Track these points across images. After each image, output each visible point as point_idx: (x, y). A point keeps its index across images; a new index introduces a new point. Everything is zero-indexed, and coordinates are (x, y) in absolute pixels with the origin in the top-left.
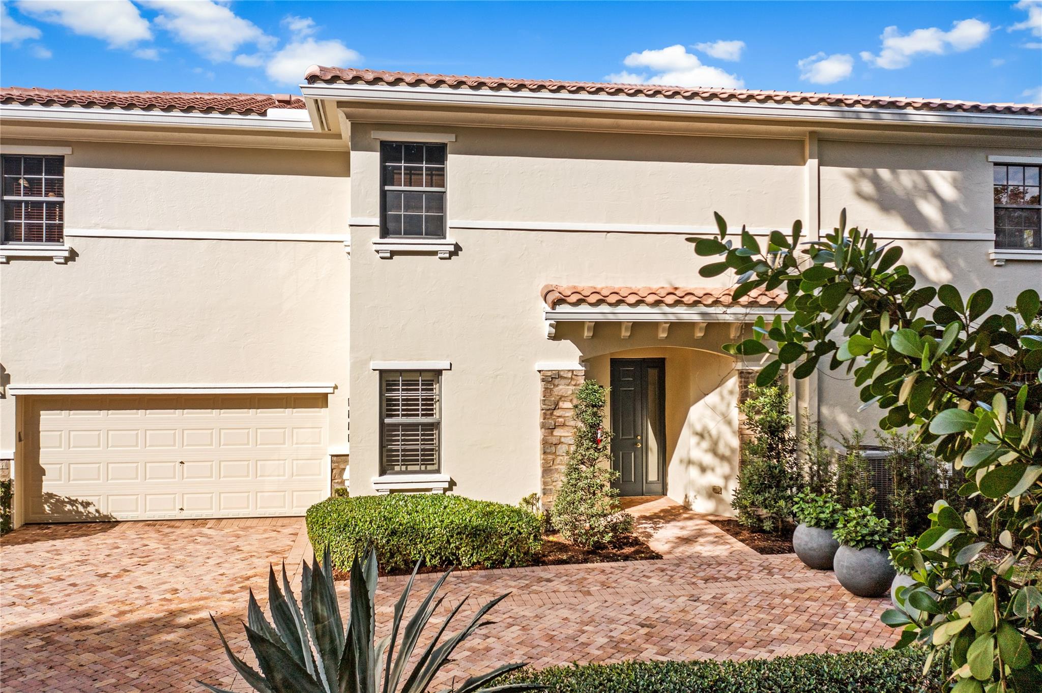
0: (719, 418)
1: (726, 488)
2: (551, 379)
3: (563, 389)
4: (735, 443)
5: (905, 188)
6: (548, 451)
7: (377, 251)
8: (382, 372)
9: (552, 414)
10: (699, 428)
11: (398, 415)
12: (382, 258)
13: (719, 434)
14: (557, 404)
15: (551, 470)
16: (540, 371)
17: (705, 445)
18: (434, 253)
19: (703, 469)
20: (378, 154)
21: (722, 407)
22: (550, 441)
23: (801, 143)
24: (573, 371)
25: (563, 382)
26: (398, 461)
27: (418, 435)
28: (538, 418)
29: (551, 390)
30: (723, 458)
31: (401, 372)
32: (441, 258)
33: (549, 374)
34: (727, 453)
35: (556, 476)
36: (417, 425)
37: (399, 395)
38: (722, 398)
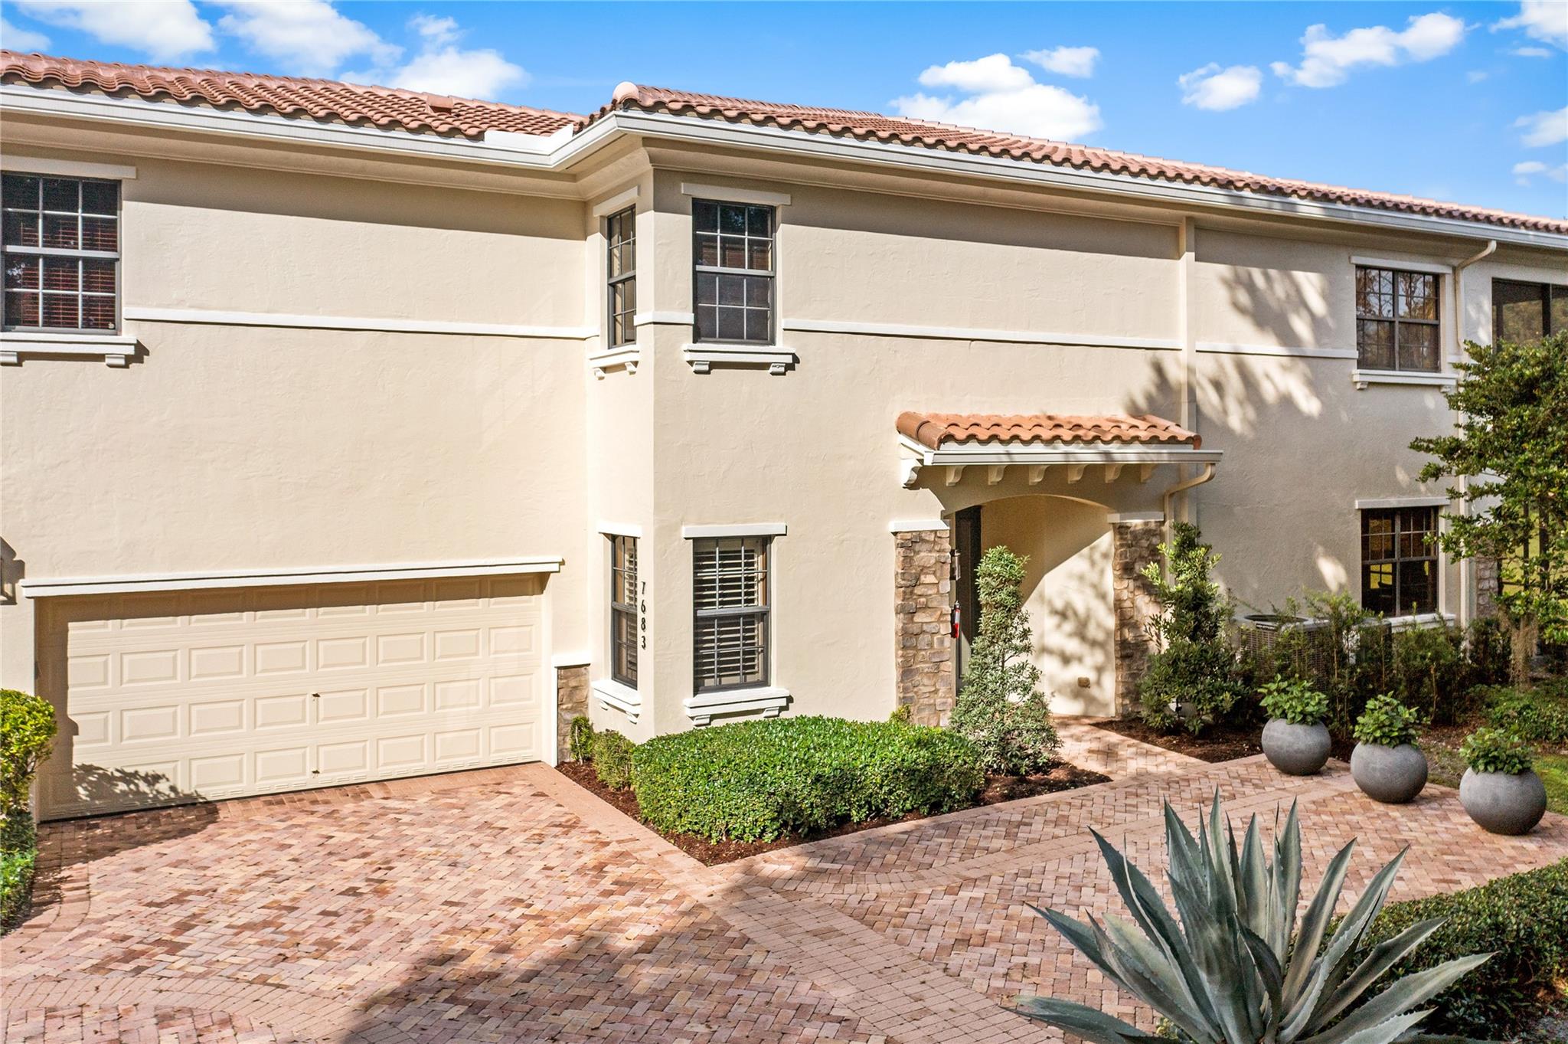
0: (1090, 592)
1: (1098, 683)
2: (910, 543)
3: (926, 556)
4: (1111, 622)
5: (1278, 299)
6: (908, 644)
7: (691, 363)
8: (697, 541)
9: (912, 593)
10: (1059, 605)
11: (713, 604)
12: (696, 372)
13: (1089, 611)
14: (918, 579)
15: (912, 670)
16: (895, 534)
17: (1069, 627)
18: (764, 366)
19: (1066, 660)
20: (690, 218)
21: (1093, 576)
22: (911, 631)
23: (1176, 230)
24: (935, 532)
25: (925, 547)
26: (712, 671)
27: (738, 631)
28: (891, 599)
29: (911, 558)
30: (1094, 644)
31: (717, 540)
32: (773, 374)
33: (909, 536)
34: (1100, 636)
35: (918, 678)
36: (737, 617)
37: (715, 574)
38: (1093, 563)
